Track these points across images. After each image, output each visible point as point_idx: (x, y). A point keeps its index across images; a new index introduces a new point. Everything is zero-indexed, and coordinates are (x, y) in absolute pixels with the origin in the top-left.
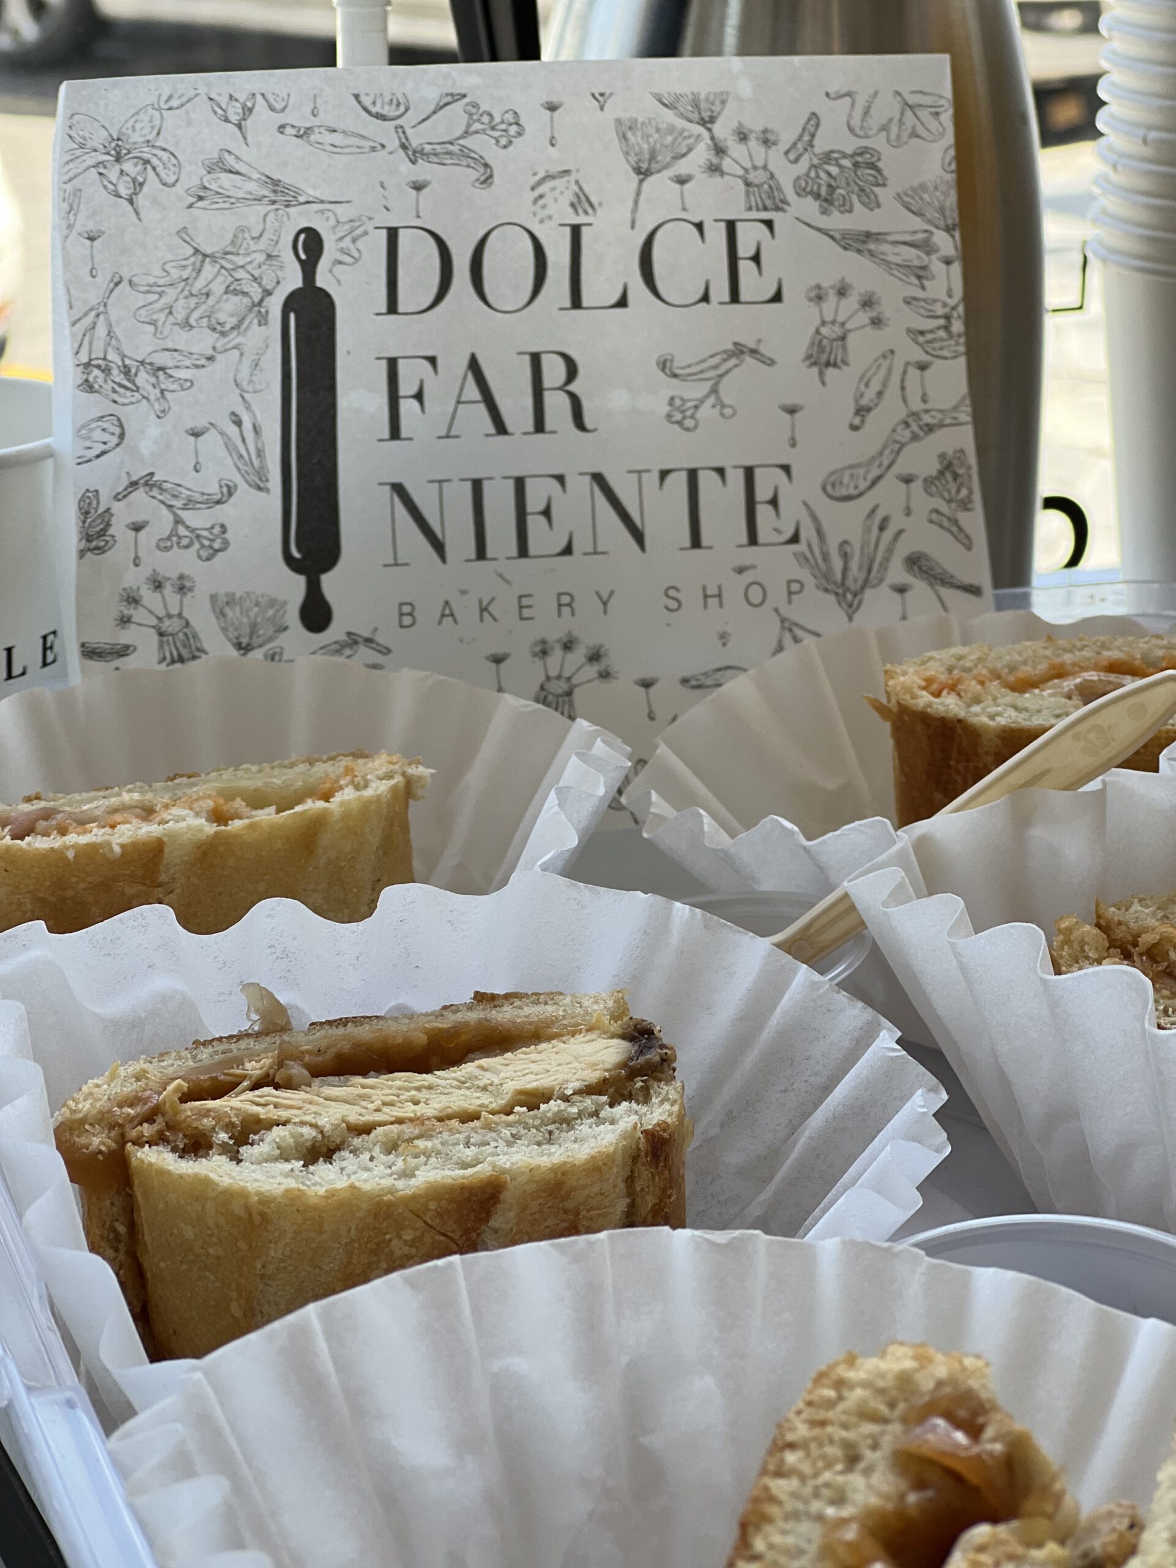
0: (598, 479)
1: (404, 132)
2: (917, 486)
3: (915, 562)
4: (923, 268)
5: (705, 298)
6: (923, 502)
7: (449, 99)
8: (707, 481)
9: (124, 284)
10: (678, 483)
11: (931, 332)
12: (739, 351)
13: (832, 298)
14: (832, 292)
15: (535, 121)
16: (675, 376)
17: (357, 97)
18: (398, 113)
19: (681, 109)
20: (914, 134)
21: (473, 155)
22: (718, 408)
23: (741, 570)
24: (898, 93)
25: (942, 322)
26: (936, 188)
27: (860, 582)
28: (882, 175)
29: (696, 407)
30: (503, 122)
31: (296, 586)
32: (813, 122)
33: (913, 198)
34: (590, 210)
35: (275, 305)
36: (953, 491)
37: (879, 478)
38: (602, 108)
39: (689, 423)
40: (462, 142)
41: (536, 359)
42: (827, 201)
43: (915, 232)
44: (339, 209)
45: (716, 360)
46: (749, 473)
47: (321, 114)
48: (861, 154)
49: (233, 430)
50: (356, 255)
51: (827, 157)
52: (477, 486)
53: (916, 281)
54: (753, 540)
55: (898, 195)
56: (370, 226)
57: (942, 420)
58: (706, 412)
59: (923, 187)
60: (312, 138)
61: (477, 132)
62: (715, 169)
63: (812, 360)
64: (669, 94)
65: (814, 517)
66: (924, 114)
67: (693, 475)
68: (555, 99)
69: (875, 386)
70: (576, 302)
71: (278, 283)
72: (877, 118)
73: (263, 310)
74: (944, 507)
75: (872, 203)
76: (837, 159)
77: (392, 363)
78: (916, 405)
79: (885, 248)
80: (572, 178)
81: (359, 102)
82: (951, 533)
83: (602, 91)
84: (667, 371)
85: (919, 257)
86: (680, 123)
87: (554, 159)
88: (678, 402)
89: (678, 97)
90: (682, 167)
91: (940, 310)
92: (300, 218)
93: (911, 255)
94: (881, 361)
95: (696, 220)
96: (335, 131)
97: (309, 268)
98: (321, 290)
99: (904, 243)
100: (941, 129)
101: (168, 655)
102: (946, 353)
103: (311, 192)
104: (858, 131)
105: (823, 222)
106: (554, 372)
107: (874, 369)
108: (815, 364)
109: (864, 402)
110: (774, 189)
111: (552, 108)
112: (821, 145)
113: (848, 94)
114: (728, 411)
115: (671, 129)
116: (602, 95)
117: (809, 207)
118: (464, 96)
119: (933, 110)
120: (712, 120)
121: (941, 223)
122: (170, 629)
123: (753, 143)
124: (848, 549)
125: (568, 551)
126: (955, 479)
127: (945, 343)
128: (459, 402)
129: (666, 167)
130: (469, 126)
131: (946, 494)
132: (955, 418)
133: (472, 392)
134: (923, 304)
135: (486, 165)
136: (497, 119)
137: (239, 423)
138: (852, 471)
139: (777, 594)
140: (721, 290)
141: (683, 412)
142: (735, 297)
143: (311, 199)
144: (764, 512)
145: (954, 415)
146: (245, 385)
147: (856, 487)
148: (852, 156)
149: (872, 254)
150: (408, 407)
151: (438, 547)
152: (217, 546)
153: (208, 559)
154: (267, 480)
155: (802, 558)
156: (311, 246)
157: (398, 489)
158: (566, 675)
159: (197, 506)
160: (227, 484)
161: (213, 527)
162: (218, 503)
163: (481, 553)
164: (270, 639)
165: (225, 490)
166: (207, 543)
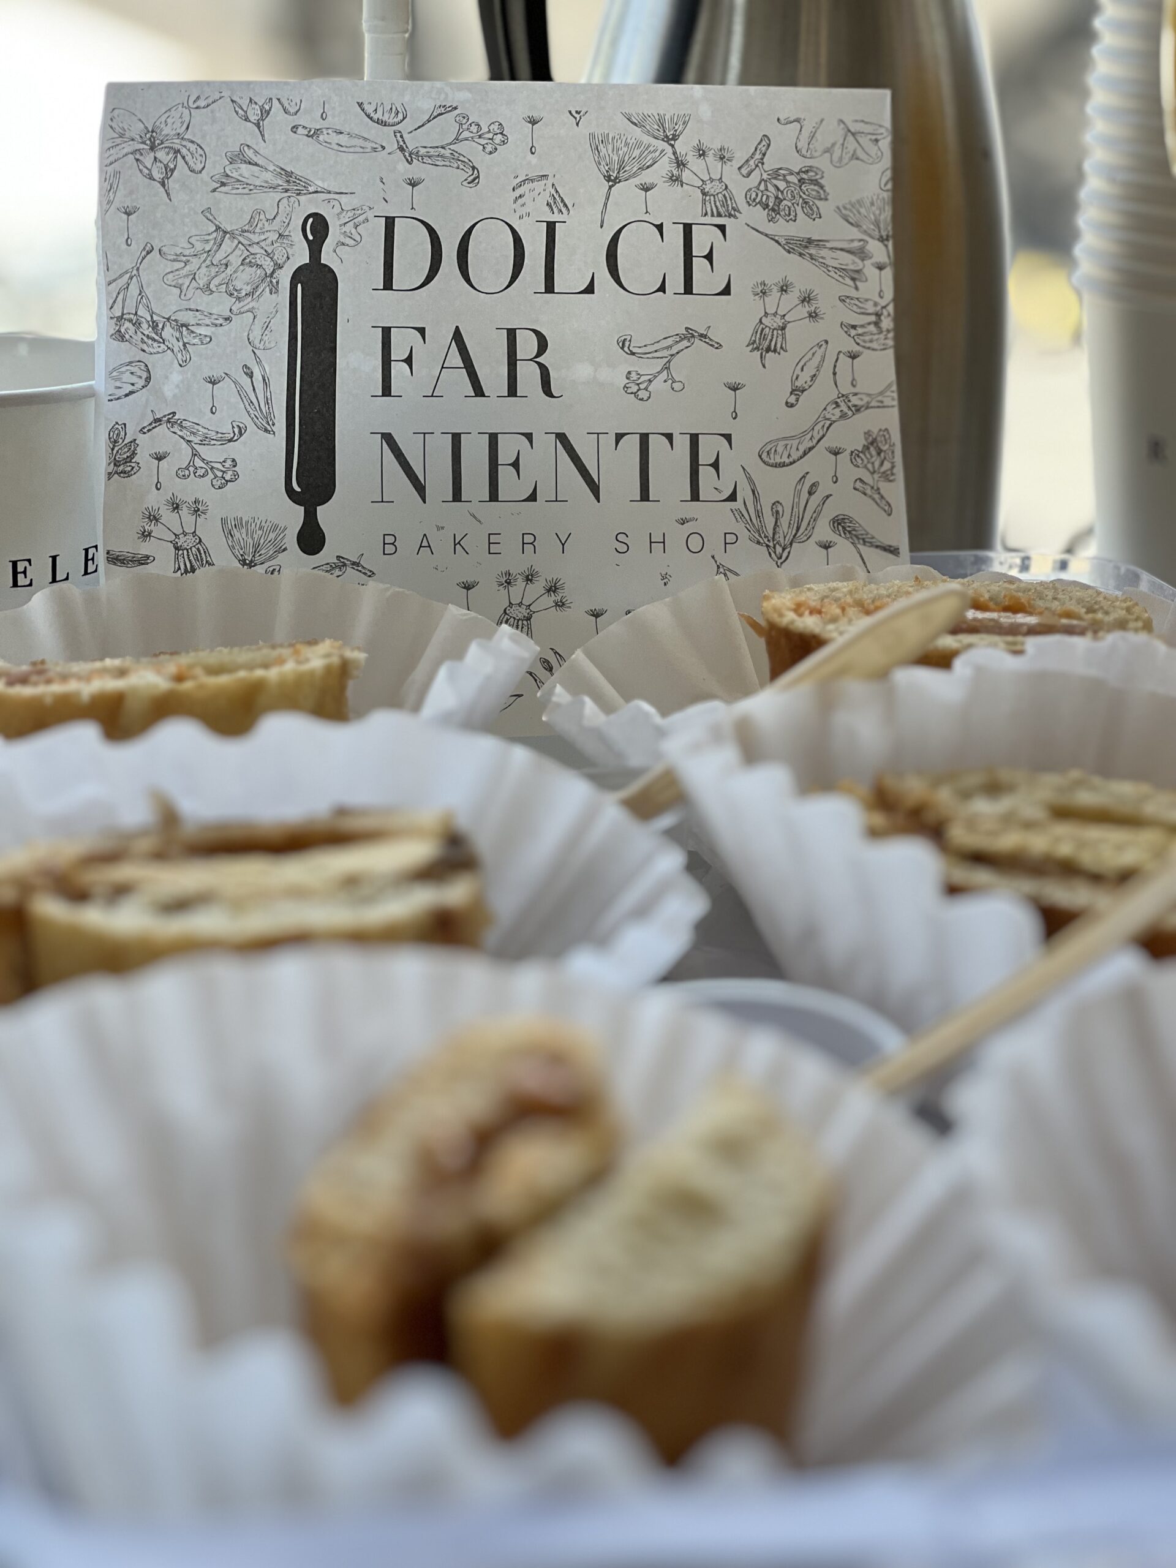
0: (562, 438)
1: (401, 137)
2: (844, 457)
3: (840, 523)
4: (858, 271)
5: (662, 289)
6: (849, 472)
7: (443, 110)
8: (657, 444)
9: (156, 252)
10: (632, 444)
11: (862, 326)
12: (690, 335)
13: (776, 293)
14: (775, 289)
15: (519, 133)
16: (633, 354)
17: (360, 105)
18: (396, 120)
19: (648, 127)
20: (855, 157)
21: (461, 158)
22: (670, 381)
23: (683, 522)
24: (841, 121)
25: (873, 318)
26: (872, 204)
27: (789, 537)
28: (824, 191)
29: (650, 381)
30: (489, 132)
31: (296, 515)
32: (764, 143)
33: (850, 211)
34: (564, 210)
35: (285, 277)
36: (877, 464)
37: (811, 449)
38: (577, 124)
39: (643, 394)
40: (452, 147)
41: (512, 334)
42: (774, 210)
43: (852, 241)
44: (344, 199)
45: (670, 341)
46: (694, 439)
47: (329, 118)
48: (807, 172)
49: (245, 381)
50: (358, 239)
51: (776, 174)
52: (456, 438)
53: (851, 283)
54: (695, 496)
55: (838, 208)
56: (370, 215)
57: (868, 403)
58: (658, 385)
59: (860, 202)
60: (321, 138)
61: (466, 139)
62: (675, 179)
63: (754, 346)
64: (638, 115)
65: (750, 479)
66: (864, 140)
67: (644, 438)
68: (536, 115)
69: (810, 370)
70: (550, 288)
71: (288, 258)
72: (819, 144)
73: (274, 281)
74: (867, 478)
75: (814, 214)
76: (784, 176)
77: (386, 332)
78: (846, 389)
79: (824, 252)
80: (549, 182)
81: (363, 110)
82: (874, 499)
83: (579, 110)
84: (626, 349)
85: (854, 263)
86: (647, 139)
87: (533, 165)
88: (634, 376)
89: (645, 117)
90: (646, 177)
91: (871, 310)
92: (309, 205)
93: (847, 259)
94: (816, 348)
95: (658, 223)
96: (341, 133)
97: (315, 247)
98: (326, 266)
99: (842, 250)
100: (879, 154)
101: (182, 567)
102: (874, 345)
103: (320, 183)
104: (804, 152)
105: (770, 228)
106: (527, 346)
107: (810, 355)
108: (757, 349)
109: (798, 384)
110: (727, 196)
111: (533, 122)
112: (770, 163)
113: (797, 120)
114: (677, 386)
115: (639, 144)
116: (577, 112)
117: (758, 216)
118: (456, 108)
119: (874, 137)
120: (675, 137)
121: (876, 234)
122: (185, 545)
123: (710, 158)
124: (780, 509)
125: (533, 497)
126: (879, 454)
127: (876, 337)
128: (443, 367)
129: (634, 175)
130: (459, 133)
131: (870, 466)
132: (882, 402)
133: (456, 359)
134: (857, 302)
135: (474, 168)
136: (485, 129)
137: (251, 375)
138: (786, 442)
139: (715, 544)
140: (676, 282)
141: (638, 384)
142: (688, 289)
143: (319, 189)
144: (706, 474)
145: (880, 398)
146: (257, 342)
147: (789, 456)
148: (798, 173)
149: (812, 257)
150: (398, 370)
151: (420, 489)
152: (228, 477)
153: (220, 488)
154: (273, 425)
155: (739, 515)
156: (317, 228)
157: (388, 438)
158: (526, 602)
159: (213, 442)
160: (238, 426)
161: (224, 462)
162: (230, 441)
163: (457, 496)
164: (271, 558)
165: (236, 430)
166: (220, 474)
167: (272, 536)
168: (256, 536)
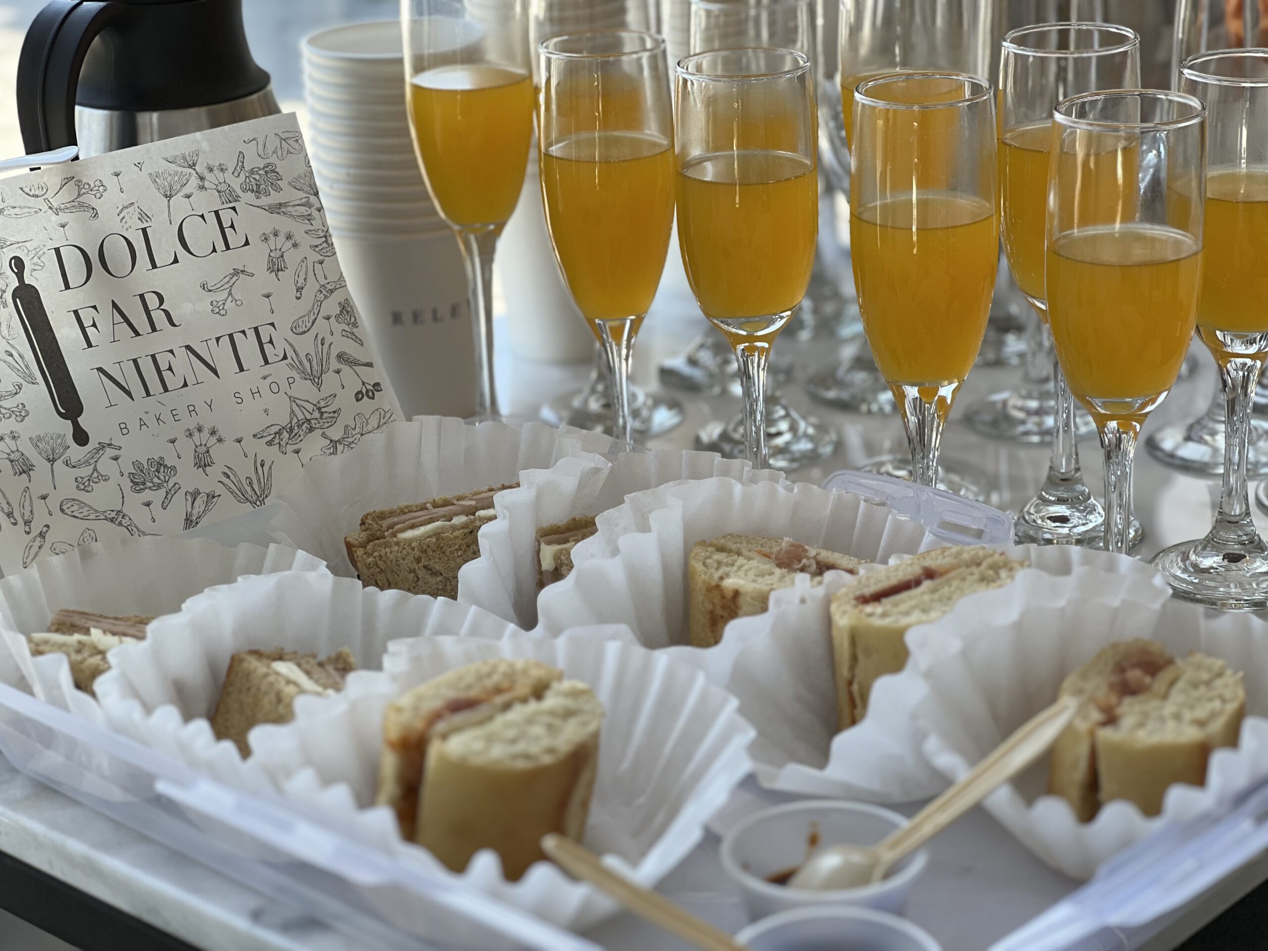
0: (188, 347)
1: (49, 201)
2: (333, 319)
3: (341, 357)
4: (309, 215)
5: (214, 250)
6: (338, 327)
7: (67, 181)
8: (238, 337)
10: (225, 341)
11: (321, 245)
12: (236, 272)
13: (272, 238)
14: (271, 235)
15: (111, 183)
16: (210, 291)
17: (21, 189)
18: (43, 192)
19: (179, 162)
20: (289, 152)
21: (85, 205)
22: (234, 301)
23: (265, 378)
24: (276, 134)
25: (324, 239)
26: (306, 176)
27: (319, 372)
28: (279, 175)
29: (224, 304)
30: (95, 186)
31: (68, 426)
32: (241, 156)
33: (296, 182)
34: (148, 220)
35: (8, 296)
36: (348, 319)
37: (315, 319)
38: (141, 170)
39: (222, 312)
40: (78, 200)
41: (142, 297)
42: (257, 192)
43: (302, 199)
44: (27, 244)
45: (227, 279)
46: (256, 329)
47: (6, 200)
48: (267, 167)
49: (10, 359)
50: (42, 265)
51: (252, 172)
52: (135, 361)
53: (308, 222)
54: (267, 362)
55: (289, 182)
56: (45, 250)
57: (335, 286)
58: (229, 305)
59: (299, 176)
60: (5, 213)
61: (84, 194)
62: (202, 188)
63: (270, 270)
64: (171, 156)
65: (290, 344)
66: (291, 142)
67: (231, 336)
68: (117, 170)
69: (302, 276)
70: (154, 266)
71: (7, 285)
72: (270, 149)
73: (4, 300)
74: (347, 328)
75: (278, 189)
76: (257, 171)
77: (76, 312)
78: (323, 282)
79: (289, 209)
80: (136, 205)
81: (24, 191)
82: (353, 339)
83: (139, 162)
84: (206, 289)
85: (306, 211)
86: (180, 169)
87: (125, 198)
88: (215, 303)
89: (176, 157)
90: (186, 190)
91: (322, 235)
92: (10, 253)
93: (302, 209)
94: (302, 263)
95: (201, 214)
96: (15, 207)
97: (20, 275)
98: (29, 285)
99: (298, 205)
100: (300, 147)
101: (18, 471)
102: (328, 254)
103: (12, 239)
104: (263, 156)
105: (258, 202)
106: (152, 302)
107: (300, 267)
108: (273, 271)
109: (299, 285)
110: (231, 191)
111: (117, 175)
112: (248, 167)
113: (254, 139)
114: (239, 303)
115: (176, 173)
116: (139, 163)
117: (250, 197)
118: (73, 178)
119: (295, 139)
120: (194, 164)
121: (312, 192)
122: (15, 458)
123: (216, 172)
124: (310, 357)
125: (185, 385)
126: (348, 313)
127: (328, 249)
128: (114, 324)
129: (179, 191)
130: (79, 192)
131: (346, 321)
132: (341, 284)
133: (118, 318)
134: (314, 232)
135: (93, 209)
136: (92, 185)
137: (11, 355)
138: (302, 319)
139: (284, 386)
140: (221, 246)
141: (218, 307)
142: (228, 248)
143: (13, 242)
144: (268, 347)
145: (339, 283)
146: (7, 337)
147: (306, 326)
148: (263, 168)
149: (284, 213)
150: (90, 331)
151: (129, 394)
152: (23, 414)
153: (22, 421)
154: (36, 379)
155: (291, 366)
156: (18, 264)
157: (100, 370)
158: (204, 443)
159: (6, 398)
160: (17, 385)
161: (18, 406)
162: (16, 394)
163: (148, 394)
164: (63, 454)
165: (17, 387)
166: (18, 414)
167: (59, 441)
168: (50, 444)
